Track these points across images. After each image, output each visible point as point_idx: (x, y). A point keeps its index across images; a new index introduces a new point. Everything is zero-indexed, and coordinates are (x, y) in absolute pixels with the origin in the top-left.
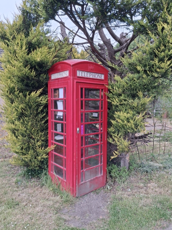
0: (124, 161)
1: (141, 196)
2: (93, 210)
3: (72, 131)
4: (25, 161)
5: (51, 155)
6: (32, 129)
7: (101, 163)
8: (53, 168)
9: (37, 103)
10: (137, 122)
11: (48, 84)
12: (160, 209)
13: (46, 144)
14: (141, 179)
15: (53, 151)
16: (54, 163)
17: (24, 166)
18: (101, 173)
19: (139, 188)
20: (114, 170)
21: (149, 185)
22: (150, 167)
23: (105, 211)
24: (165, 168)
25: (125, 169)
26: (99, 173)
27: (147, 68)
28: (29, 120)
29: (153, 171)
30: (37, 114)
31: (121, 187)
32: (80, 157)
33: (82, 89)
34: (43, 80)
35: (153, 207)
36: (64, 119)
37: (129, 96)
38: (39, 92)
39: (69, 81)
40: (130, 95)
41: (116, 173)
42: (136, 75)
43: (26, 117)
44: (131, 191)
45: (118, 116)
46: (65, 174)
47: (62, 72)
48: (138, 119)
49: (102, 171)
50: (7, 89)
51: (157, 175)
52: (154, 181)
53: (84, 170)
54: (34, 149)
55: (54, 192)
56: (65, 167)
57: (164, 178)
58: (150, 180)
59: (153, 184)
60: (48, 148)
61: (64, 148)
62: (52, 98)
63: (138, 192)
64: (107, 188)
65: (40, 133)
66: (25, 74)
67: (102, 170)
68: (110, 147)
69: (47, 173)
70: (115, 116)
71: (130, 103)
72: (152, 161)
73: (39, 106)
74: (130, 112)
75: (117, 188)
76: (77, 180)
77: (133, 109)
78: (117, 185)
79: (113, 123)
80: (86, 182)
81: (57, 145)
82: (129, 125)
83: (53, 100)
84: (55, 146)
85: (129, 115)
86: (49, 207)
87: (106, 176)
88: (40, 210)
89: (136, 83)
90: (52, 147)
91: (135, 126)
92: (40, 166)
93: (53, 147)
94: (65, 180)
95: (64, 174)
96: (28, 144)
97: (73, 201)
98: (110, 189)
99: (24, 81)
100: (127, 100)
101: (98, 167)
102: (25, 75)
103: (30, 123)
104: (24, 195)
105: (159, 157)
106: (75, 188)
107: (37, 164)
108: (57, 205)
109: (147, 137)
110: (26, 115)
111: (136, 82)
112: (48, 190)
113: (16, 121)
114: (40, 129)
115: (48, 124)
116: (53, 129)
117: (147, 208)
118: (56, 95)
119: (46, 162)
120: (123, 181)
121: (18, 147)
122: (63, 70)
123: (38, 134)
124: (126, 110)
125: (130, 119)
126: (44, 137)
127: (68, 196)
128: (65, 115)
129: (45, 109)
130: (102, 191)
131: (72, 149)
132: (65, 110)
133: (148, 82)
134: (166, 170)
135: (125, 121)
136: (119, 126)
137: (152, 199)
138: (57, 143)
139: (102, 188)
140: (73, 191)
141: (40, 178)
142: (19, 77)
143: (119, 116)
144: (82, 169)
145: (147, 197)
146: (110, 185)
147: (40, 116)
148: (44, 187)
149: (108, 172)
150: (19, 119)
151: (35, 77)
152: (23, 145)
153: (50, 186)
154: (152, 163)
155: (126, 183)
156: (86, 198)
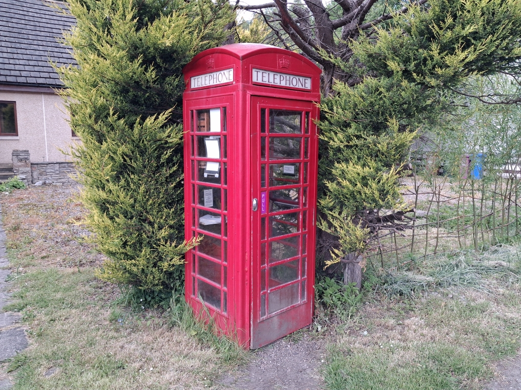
0: (351, 271)
1: (392, 346)
2: (289, 378)
3: (240, 206)
4: (130, 272)
5: (192, 258)
6: (148, 200)
7: (303, 275)
8: (196, 287)
9: (158, 143)
10: (386, 185)
11: (183, 98)
12: (435, 371)
13: (179, 233)
14: (389, 309)
15: (197, 249)
16: (198, 276)
17: (130, 282)
18: (302, 296)
19: (387, 328)
20: (329, 291)
21: (407, 322)
22: (407, 284)
23: (316, 379)
24: (440, 284)
25: (354, 288)
26: (298, 297)
27: (412, 66)
28: (140, 180)
29: (414, 291)
30: (159, 167)
31: (346, 327)
32: (258, 263)
33: (263, 111)
34: (172, 89)
35: (420, 368)
36: (223, 180)
37: (366, 127)
38: (162, 118)
39: (234, 93)
40: (369, 125)
41: (334, 297)
42: (384, 81)
43: (133, 173)
44: (368, 334)
45: (341, 172)
46: (226, 299)
47: (218, 73)
48: (387, 179)
49: (306, 293)
50: (89, 111)
51: (424, 300)
52: (418, 312)
53: (267, 290)
54: (151, 245)
55: (200, 340)
56: (226, 285)
57: (438, 306)
58: (409, 311)
59: (417, 319)
60: (185, 242)
61: (223, 243)
62: (193, 131)
63: (385, 338)
64: (315, 328)
65: (165, 210)
66: (132, 76)
67: (306, 290)
68: (320, 240)
69: (182, 299)
70: (334, 171)
71: (370, 143)
72: (409, 270)
73: (163, 148)
74: (370, 164)
75: (338, 330)
76: (252, 313)
77: (377, 156)
78: (338, 323)
79: (330, 188)
80: (271, 317)
81: (206, 236)
82: (367, 192)
83: (195, 136)
84: (201, 239)
85: (367, 169)
86: (193, 371)
87: (314, 302)
88: (172, 379)
89: (384, 99)
90: (194, 241)
91: (380, 194)
92: (165, 282)
93: (196, 241)
94: (225, 314)
95: (223, 301)
96: (138, 235)
97: (245, 358)
98: (323, 330)
99: (127, 91)
100: (362, 137)
101: (296, 285)
102: (131, 79)
103: (142, 188)
104: (133, 347)
105: (424, 263)
106: (247, 331)
107: (160, 279)
108: (209, 367)
109: (403, 217)
110: (133, 170)
111: (385, 96)
112: (186, 335)
113: (111, 183)
114: (166, 201)
115: (183, 189)
116: (197, 200)
117: (407, 371)
118: (202, 125)
119: (177, 274)
120: (350, 314)
121: (116, 241)
122: (220, 67)
123: (160, 211)
124: (359, 158)
125: (369, 179)
126: (173, 219)
127: (233, 349)
128: (226, 169)
129: (176, 157)
130: (306, 335)
131: (240, 245)
132: (224, 159)
133: (413, 97)
134: (441, 290)
135: (358, 183)
136: (343, 195)
137: (417, 352)
138: (206, 232)
139: (305, 329)
140: (244, 337)
141: (164, 311)
142: (117, 84)
143: (343, 171)
144: (264, 289)
145: (404, 348)
146: (323, 324)
147: (164, 171)
148: (176, 328)
149: (317, 294)
150: (116, 179)
151: (154, 82)
152: (127, 237)
153: (190, 326)
154: (410, 275)
155: (356, 319)
156: (272, 351)
